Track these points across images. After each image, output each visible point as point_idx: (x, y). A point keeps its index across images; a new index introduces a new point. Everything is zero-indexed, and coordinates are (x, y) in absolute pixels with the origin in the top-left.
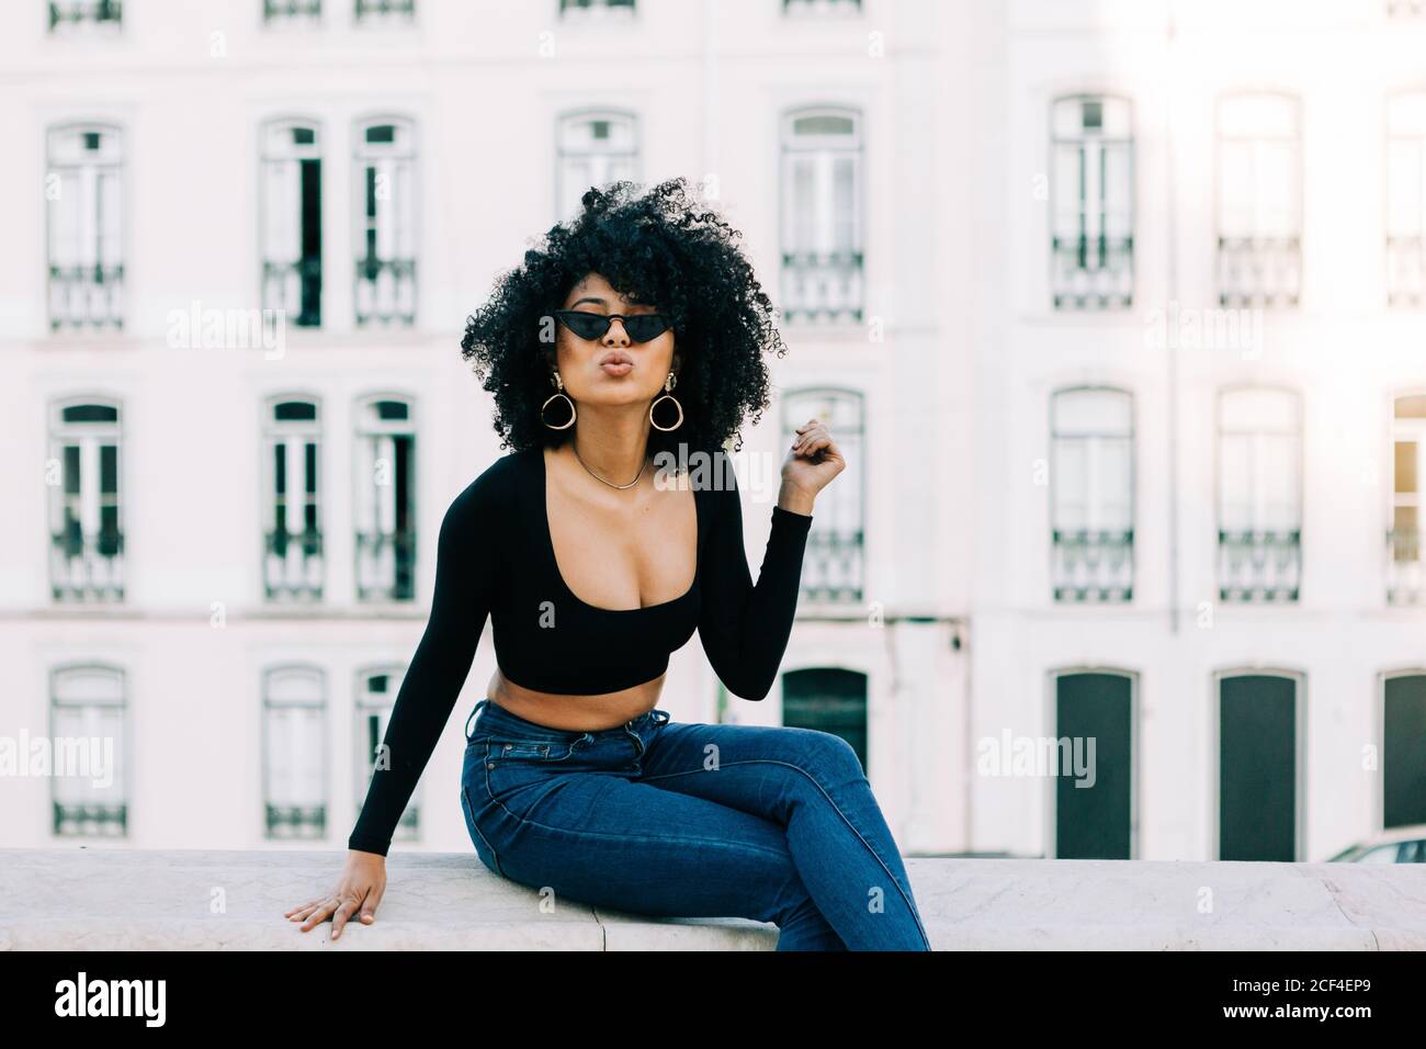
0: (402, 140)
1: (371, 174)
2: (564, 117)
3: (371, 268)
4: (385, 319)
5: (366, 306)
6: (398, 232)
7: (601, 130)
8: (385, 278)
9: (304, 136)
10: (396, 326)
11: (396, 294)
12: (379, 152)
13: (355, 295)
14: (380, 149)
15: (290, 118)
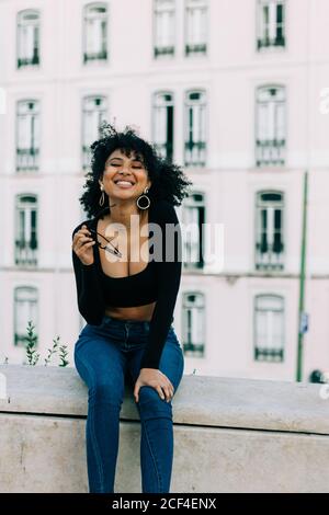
0: (202, 99)
1: (191, 111)
2: (260, 88)
3: (190, 145)
4: (195, 164)
5: (188, 160)
6: (200, 132)
7: (273, 92)
8: (195, 149)
9: (168, 98)
10: (199, 167)
11: (199, 155)
12: (194, 103)
13: (185, 156)
14: (194, 102)
15: (163, 92)
